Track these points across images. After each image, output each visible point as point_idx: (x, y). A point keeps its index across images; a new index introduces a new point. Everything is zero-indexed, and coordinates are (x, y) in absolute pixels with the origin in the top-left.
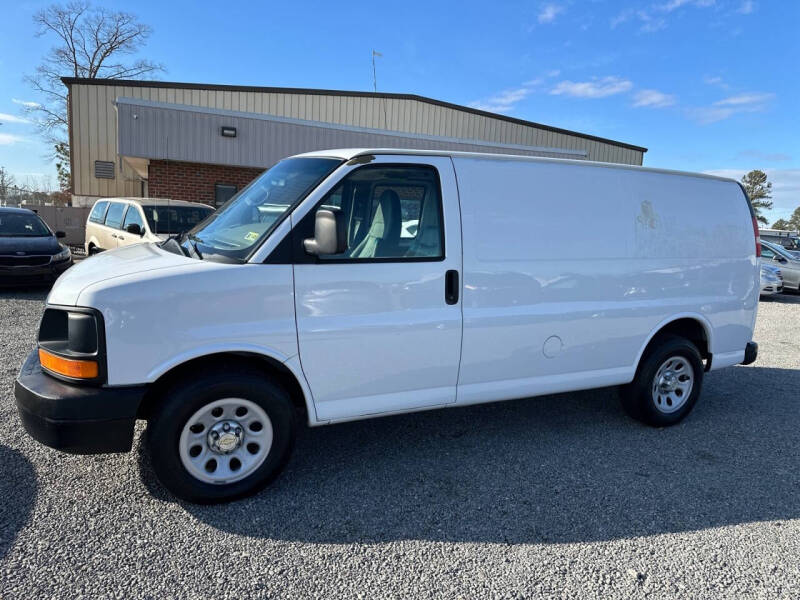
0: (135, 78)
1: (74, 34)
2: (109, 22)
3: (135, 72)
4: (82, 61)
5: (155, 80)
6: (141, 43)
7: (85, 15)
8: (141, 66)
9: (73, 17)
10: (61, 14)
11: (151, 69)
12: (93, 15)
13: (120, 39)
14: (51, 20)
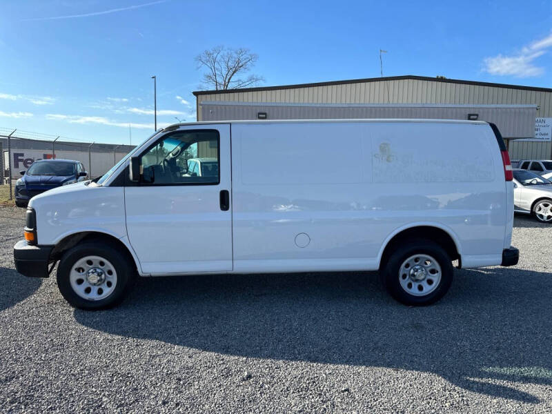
0: (247, 87)
1: (216, 66)
2: (235, 55)
3: (247, 83)
4: (220, 80)
5: (258, 87)
6: (252, 65)
7: (221, 54)
8: (251, 79)
9: (215, 55)
10: (209, 55)
11: (257, 80)
12: (225, 53)
13: (240, 65)
14: (203, 59)
